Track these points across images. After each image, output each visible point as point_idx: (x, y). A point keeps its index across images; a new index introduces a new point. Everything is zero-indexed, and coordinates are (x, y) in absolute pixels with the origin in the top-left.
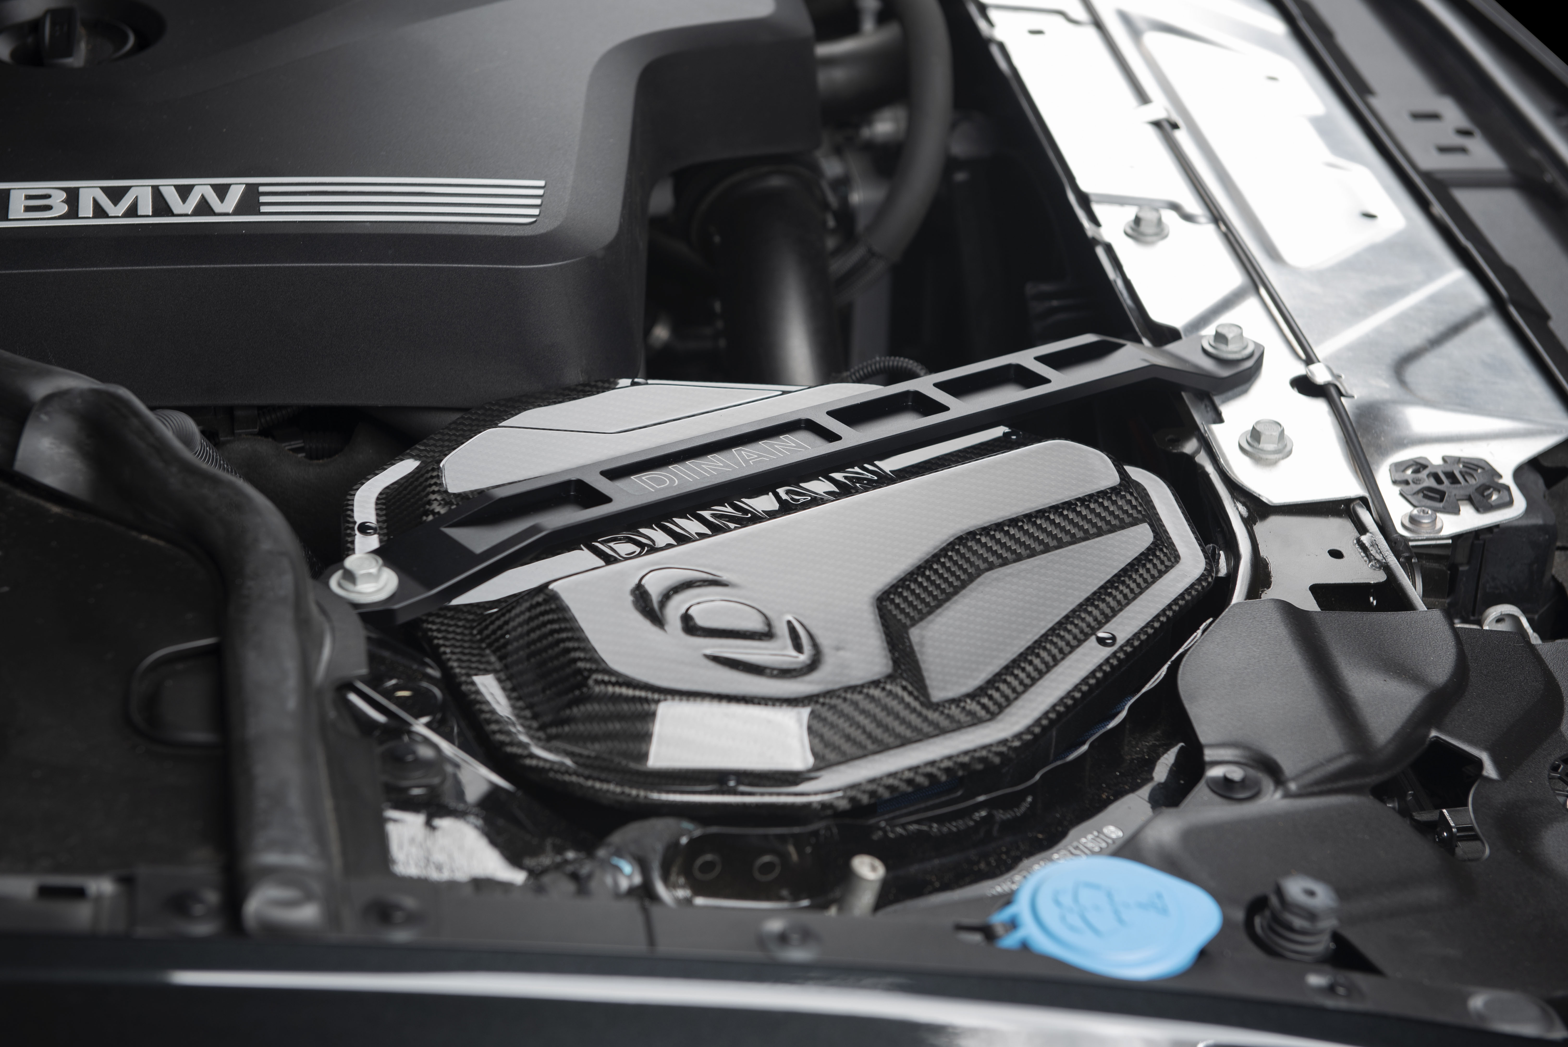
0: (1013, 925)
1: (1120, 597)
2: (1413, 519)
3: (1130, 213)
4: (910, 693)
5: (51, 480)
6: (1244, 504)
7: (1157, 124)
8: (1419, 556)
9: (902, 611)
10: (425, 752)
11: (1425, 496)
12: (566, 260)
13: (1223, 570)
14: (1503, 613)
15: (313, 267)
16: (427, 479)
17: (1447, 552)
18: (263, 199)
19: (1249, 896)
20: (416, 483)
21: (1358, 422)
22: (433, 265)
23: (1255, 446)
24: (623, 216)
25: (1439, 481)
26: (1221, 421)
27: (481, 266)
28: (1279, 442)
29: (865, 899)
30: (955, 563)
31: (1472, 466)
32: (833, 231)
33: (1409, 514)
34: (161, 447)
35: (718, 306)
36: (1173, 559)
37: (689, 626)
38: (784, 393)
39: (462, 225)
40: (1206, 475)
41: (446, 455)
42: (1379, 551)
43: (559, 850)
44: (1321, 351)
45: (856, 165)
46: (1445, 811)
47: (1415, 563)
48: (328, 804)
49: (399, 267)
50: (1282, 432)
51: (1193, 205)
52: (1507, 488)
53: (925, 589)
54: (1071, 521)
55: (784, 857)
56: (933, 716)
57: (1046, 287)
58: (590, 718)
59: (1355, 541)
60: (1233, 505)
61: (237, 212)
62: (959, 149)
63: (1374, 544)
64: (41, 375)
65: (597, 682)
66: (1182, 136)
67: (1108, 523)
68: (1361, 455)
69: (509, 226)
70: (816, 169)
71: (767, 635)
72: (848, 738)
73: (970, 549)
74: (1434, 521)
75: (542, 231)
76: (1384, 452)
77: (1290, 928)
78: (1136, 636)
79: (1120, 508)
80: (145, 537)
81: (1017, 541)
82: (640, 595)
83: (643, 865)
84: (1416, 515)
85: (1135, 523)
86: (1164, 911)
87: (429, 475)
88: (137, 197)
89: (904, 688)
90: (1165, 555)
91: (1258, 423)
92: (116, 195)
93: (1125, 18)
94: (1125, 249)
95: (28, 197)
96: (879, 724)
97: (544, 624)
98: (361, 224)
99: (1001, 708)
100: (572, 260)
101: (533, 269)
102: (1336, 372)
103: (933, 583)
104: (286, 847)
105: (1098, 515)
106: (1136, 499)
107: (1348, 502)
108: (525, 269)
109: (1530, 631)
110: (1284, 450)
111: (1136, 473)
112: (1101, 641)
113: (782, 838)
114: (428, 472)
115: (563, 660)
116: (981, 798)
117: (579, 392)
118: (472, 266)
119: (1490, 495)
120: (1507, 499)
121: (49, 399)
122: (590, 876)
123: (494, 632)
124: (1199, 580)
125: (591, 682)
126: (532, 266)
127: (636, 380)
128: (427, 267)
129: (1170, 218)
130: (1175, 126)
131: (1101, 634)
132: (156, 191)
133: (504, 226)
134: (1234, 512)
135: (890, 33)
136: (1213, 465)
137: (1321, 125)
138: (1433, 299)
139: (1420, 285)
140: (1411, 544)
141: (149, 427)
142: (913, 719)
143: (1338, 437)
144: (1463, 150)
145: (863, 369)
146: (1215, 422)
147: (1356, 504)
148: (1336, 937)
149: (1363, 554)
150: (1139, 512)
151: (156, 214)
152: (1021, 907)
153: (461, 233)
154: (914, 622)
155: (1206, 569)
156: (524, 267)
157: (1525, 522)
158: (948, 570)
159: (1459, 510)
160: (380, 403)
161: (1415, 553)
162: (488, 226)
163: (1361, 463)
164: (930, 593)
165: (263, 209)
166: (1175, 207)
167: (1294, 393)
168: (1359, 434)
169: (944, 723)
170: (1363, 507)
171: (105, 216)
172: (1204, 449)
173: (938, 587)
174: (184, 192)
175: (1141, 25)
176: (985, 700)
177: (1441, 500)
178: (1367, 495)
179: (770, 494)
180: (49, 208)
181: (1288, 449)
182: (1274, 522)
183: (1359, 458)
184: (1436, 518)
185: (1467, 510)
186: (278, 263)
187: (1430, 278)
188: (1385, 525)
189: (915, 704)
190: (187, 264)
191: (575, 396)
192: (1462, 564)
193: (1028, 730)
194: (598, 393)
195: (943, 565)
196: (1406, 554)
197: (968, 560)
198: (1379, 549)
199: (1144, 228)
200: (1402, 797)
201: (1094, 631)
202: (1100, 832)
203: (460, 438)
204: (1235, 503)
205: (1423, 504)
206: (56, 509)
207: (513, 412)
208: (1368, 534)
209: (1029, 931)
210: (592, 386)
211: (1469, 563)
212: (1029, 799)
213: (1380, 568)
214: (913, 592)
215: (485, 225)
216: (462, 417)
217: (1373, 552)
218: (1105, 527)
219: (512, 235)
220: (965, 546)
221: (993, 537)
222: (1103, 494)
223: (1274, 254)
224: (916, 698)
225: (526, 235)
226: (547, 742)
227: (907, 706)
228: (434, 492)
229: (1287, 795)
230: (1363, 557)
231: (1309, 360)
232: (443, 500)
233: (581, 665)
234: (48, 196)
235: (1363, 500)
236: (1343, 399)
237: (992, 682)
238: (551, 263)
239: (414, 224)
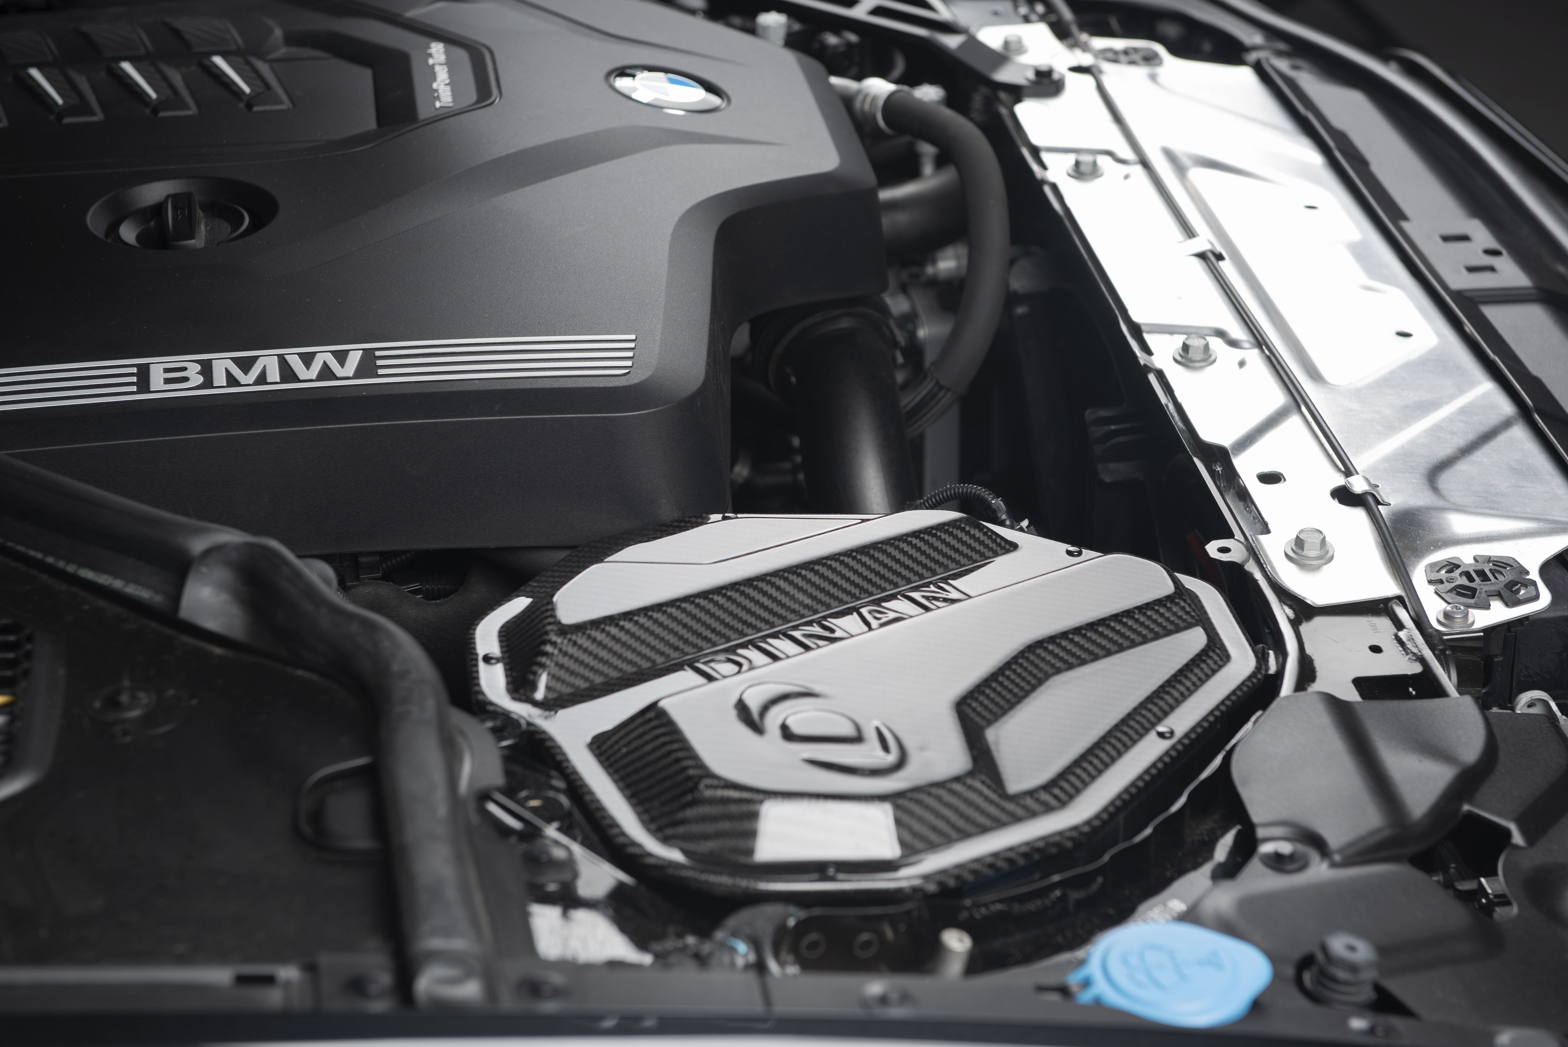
0: (1086, 984)
1: (1176, 694)
2: (1447, 615)
3: (1178, 340)
4: (989, 787)
5: (212, 624)
6: (1290, 607)
7: (1202, 256)
8: (1453, 649)
9: (979, 714)
10: (559, 853)
11: (1459, 594)
12: (659, 407)
13: (1273, 668)
14: (1533, 698)
15: (428, 423)
16: (543, 613)
17: (1480, 644)
18: (379, 363)
19: (1297, 954)
20: (533, 616)
21: (1394, 528)
22: (538, 417)
23: (1299, 553)
24: (708, 364)
25: (1471, 579)
26: (1268, 531)
27: (582, 415)
28: (1321, 549)
29: (954, 968)
30: (1026, 669)
31: (1501, 565)
32: (902, 366)
33: (1443, 610)
34: (311, 592)
35: (796, 442)
36: (1225, 659)
37: (787, 734)
38: (863, 521)
39: (562, 379)
40: (1255, 582)
41: (558, 589)
42: (1415, 645)
43: (680, 936)
44: (1359, 462)
45: (921, 301)
46: (1483, 880)
47: (1449, 655)
48: (478, 898)
49: (507, 419)
50: (1324, 540)
51: (1237, 331)
52: (1534, 583)
53: (999, 694)
54: (1130, 628)
55: (881, 935)
56: (1010, 806)
57: (1103, 413)
58: (702, 819)
59: (1393, 637)
60: (1280, 608)
61: (357, 375)
62: (1019, 283)
63: (1411, 639)
64: (199, 532)
65: (708, 787)
66: (1226, 267)
67: (1164, 628)
68: (1398, 558)
69: (605, 378)
70: (884, 310)
71: (858, 739)
72: (934, 829)
73: (1038, 656)
74: (1466, 616)
75: (636, 381)
76: (1419, 553)
77: (1334, 980)
78: (1193, 729)
79: (1175, 614)
80: (300, 672)
81: (1082, 647)
82: (742, 708)
83: (755, 944)
84: (1449, 611)
85: (1189, 626)
86: (1219, 966)
87: (544, 608)
88: (265, 366)
89: (983, 782)
90: (1218, 655)
91: (1301, 531)
92: (246, 365)
93: (1170, 155)
94: (1176, 375)
95: (166, 370)
96: (962, 815)
97: (657, 737)
98: (470, 381)
99: (1071, 797)
100: (665, 407)
101: (628, 416)
102: (1373, 482)
103: (1006, 688)
104: (448, 932)
105: (1155, 621)
106: (1189, 605)
107: (1387, 601)
108: (621, 416)
109: (1558, 714)
110: (1326, 556)
111: (1190, 582)
112: (1161, 735)
113: (880, 918)
114: (543, 605)
115: (675, 768)
116: (1056, 878)
117: (674, 527)
118: (574, 416)
119: (1518, 591)
120: (1534, 593)
121: (207, 553)
122: (710, 955)
123: (611, 747)
124: (1249, 678)
125: (702, 786)
126: (628, 414)
127: (726, 515)
128: (532, 418)
129: (1216, 344)
130: (1220, 257)
131: (1161, 729)
132: (282, 359)
133: (601, 378)
134: (1282, 614)
135: (948, 175)
136: (1261, 572)
137: (1358, 251)
138: (1463, 411)
139: (1452, 398)
140: (1445, 637)
141: (298, 575)
142: (992, 810)
143: (1376, 542)
144: (1492, 269)
145: (935, 497)
146: (1262, 534)
147: (1393, 603)
148: (1378, 988)
149: (1401, 649)
150: (1193, 617)
151: (283, 380)
152: (1093, 968)
153: (561, 386)
154: (990, 723)
155: (1256, 668)
156: (621, 414)
157: (1551, 615)
158: (1019, 675)
159: (1490, 605)
160: (492, 545)
161: (1450, 646)
162: (586, 378)
163: (1398, 565)
164: (1003, 697)
165: (381, 372)
166: (1220, 334)
167: (1335, 503)
168: (1395, 539)
169: (1019, 812)
170: (1399, 605)
171: (237, 383)
172: (1253, 557)
173: (1010, 691)
174: (307, 360)
175: (1186, 161)
176: (1057, 791)
177: (1473, 597)
178: (1403, 594)
179: (855, 614)
180: (186, 379)
181: (1330, 555)
182: (1319, 621)
183: (1396, 561)
184: (1468, 612)
185: (1496, 605)
186: (397, 421)
187: (1461, 391)
188: (1420, 621)
189: (993, 796)
190: (314, 426)
191: (672, 532)
192: (1496, 656)
193: (1097, 816)
194: (693, 527)
195: (1014, 671)
196: (1441, 647)
197: (1037, 666)
198: (1415, 643)
199: (1192, 354)
200: (1445, 870)
201: (1153, 725)
202: (1165, 905)
203: (569, 574)
204: (1282, 606)
205: (1457, 601)
206: (218, 651)
207: (616, 548)
208: (1405, 630)
209: (1102, 989)
210: (686, 522)
211: (1502, 654)
212: (1100, 880)
213: (1416, 660)
214: (988, 696)
215: (584, 378)
216: (570, 555)
217: (1409, 645)
218: (1161, 632)
219: (608, 386)
220: (1034, 653)
221: (1059, 645)
222: (1159, 602)
223: (1315, 375)
224: (994, 791)
225: (621, 385)
226: (666, 840)
227: (986, 798)
228: (550, 624)
229: (1334, 865)
230: (1400, 651)
231: (1348, 472)
232: (559, 630)
233: (691, 772)
234: (184, 369)
235: (1400, 599)
236: (1380, 507)
237: (1063, 775)
238: (645, 410)
239: (518, 380)
